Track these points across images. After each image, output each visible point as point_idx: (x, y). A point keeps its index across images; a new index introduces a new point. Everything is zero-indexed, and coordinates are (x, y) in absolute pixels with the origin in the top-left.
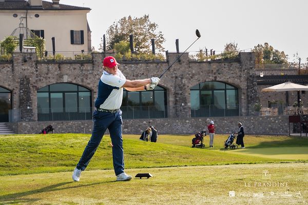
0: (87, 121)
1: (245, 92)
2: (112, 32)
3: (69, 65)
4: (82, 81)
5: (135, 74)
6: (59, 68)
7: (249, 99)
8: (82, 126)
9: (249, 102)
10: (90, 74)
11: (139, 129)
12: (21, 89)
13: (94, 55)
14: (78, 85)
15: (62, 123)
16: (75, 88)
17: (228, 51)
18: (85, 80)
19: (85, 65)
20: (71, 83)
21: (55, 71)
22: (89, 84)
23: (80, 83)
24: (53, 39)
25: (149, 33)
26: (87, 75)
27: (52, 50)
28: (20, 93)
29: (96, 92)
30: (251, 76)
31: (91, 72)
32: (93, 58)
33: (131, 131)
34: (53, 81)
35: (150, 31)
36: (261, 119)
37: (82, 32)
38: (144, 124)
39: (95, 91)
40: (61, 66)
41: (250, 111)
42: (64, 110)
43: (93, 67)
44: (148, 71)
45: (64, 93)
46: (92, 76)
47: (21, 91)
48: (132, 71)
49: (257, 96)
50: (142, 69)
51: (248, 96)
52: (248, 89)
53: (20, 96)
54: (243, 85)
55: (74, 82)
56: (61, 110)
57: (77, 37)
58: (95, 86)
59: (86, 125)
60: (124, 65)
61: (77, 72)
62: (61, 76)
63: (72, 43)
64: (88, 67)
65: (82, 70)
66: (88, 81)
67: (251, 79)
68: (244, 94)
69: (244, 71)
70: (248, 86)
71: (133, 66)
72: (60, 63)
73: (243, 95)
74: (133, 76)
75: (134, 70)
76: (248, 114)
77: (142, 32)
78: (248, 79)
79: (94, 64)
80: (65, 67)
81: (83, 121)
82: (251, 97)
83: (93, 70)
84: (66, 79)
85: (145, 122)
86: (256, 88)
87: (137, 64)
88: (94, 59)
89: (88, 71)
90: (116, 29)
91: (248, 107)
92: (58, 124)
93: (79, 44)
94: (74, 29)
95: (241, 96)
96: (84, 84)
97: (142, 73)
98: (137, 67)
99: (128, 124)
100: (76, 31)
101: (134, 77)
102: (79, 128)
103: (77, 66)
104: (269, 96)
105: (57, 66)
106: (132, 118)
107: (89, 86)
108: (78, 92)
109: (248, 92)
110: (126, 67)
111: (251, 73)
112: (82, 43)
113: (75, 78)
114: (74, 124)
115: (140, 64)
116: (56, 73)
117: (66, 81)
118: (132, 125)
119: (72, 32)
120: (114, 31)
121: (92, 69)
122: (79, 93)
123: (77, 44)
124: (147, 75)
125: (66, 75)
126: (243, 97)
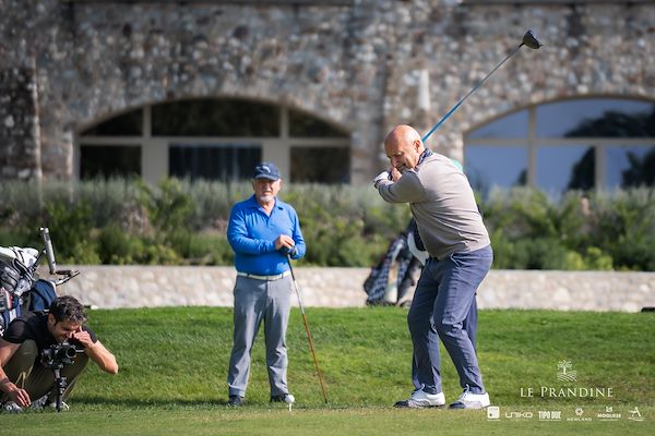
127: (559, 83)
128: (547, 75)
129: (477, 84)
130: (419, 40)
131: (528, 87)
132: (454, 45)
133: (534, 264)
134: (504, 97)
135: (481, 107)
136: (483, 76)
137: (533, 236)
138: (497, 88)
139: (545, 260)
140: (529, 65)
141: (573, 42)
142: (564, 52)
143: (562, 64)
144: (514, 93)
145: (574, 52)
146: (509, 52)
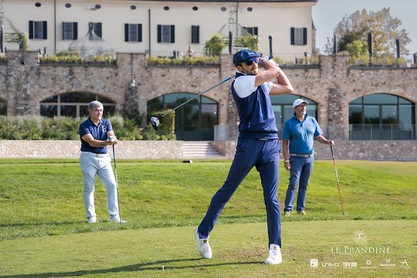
2: (341, 30)
3: (290, 70)
4: (306, 91)
5: (374, 83)
10: (316, 82)
11: (379, 154)
12: (229, 100)
13: (322, 58)
14: (300, 96)
18: (309, 90)
19: (311, 70)
22: (314, 95)
23: (303, 94)
24: (270, 38)
25: (390, 31)
26: (312, 84)
27: (269, 52)
28: (229, 105)
29: (322, 106)
31: (317, 79)
32: (320, 62)
33: (368, 155)
35: (390, 28)
37: (305, 30)
38: (386, 147)
39: (322, 104)
43: (320, 73)
44: (391, 79)
45: (282, 105)
46: (318, 85)
47: (230, 103)
48: (370, 79)
50: (383, 76)
53: (228, 109)
57: (299, 37)
58: (323, 97)
60: (360, 71)
61: (300, 79)
63: (293, 43)
64: (314, 73)
65: (306, 77)
66: (314, 91)
71: (371, 72)
74: (372, 85)
75: (373, 78)
77: (380, 30)
79: (321, 70)
83: (320, 77)
85: (386, 145)
87: (378, 70)
88: (322, 64)
89: (314, 78)
90: (346, 26)
93: (301, 45)
94: (296, 26)
96: (308, 95)
97: (383, 81)
98: (377, 75)
99: (365, 148)
100: (298, 29)
101: (373, 87)
103: (300, 72)
106: (369, 139)
107: (314, 98)
110: (363, 74)
112: (305, 43)
113: (297, 87)
115: (381, 71)
118: (369, 149)
119: (292, 30)
120: (344, 28)
121: (318, 75)
123: (298, 44)
124: (390, 84)
127: (67, 88)
128: (63, 85)
129: (44, 87)
130: (27, 75)
131: (58, 89)
132: (37, 77)
133: (68, 139)
134: (51, 91)
135: (45, 94)
136: (45, 86)
137: (68, 131)
138: (49, 89)
139: (72, 137)
140: (59, 82)
141: (70, 77)
142: (68, 80)
143: (68, 82)
144: (54, 90)
145: (71, 79)
146: (53, 79)
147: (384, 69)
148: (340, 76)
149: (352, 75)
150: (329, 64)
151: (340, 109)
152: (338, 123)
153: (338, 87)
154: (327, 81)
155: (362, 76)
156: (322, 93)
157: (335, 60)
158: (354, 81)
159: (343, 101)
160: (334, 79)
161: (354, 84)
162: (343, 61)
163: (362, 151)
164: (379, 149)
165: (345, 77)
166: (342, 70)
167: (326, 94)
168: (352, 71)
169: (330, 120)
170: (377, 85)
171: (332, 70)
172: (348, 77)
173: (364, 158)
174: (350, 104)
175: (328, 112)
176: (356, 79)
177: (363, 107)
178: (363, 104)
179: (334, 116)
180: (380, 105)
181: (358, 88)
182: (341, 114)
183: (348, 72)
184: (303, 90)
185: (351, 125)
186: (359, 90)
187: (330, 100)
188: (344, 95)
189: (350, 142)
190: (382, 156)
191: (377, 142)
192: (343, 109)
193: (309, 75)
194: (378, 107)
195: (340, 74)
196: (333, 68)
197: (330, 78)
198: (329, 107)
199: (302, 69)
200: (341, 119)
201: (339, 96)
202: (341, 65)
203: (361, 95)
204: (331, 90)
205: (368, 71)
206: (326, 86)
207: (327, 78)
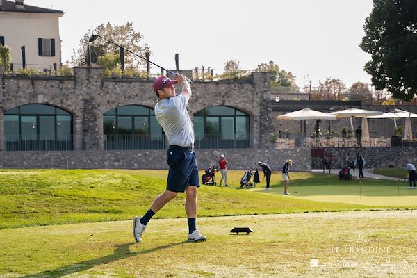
0: (68, 151)
1: (258, 119)
3: (45, 82)
4: (62, 102)
5: (127, 95)
6: (33, 85)
7: (263, 128)
8: (63, 158)
9: (262, 132)
10: (71, 93)
11: (133, 163)
13: (77, 70)
14: (56, 107)
15: (38, 154)
16: (52, 111)
17: (228, 69)
18: (65, 101)
19: (66, 82)
20: (47, 104)
21: (28, 89)
22: (69, 105)
23: (59, 105)
24: (23, 48)
26: (68, 95)
30: (265, 101)
31: (72, 91)
32: (75, 74)
33: (123, 164)
34: (25, 101)
35: (134, 42)
36: (277, 152)
37: (53, 41)
38: (139, 156)
39: (77, 114)
40: (35, 82)
41: (263, 142)
42: (38, 137)
43: (75, 85)
44: (143, 91)
45: (38, 116)
46: (73, 97)
48: (124, 91)
49: (272, 124)
50: (135, 89)
51: (261, 124)
52: (261, 116)
54: (256, 111)
55: (51, 103)
56: (33, 137)
57: (46, 47)
58: (78, 108)
59: (67, 156)
60: (114, 83)
61: (55, 90)
62: (35, 95)
63: (41, 54)
64: (70, 85)
65: (62, 88)
66: (69, 103)
67: (265, 104)
68: (256, 121)
69: (257, 94)
70: (261, 112)
71: (124, 85)
72: (34, 79)
73: (255, 123)
74: (125, 97)
75: (126, 91)
76: (260, 146)
78: (261, 104)
79: (76, 82)
80: (40, 85)
81: (63, 151)
82: (265, 126)
83: (75, 88)
84: (41, 99)
85: (140, 154)
86: (270, 115)
87: (130, 82)
88: (77, 76)
89: (69, 89)
91: (261, 137)
92: (32, 154)
93: (49, 56)
95: (253, 125)
96: (64, 106)
97: (135, 94)
98: (129, 87)
99: (120, 157)
100: (45, 40)
101: (126, 99)
102: (59, 160)
103: (55, 83)
104: (281, 125)
105: (29, 82)
106: (123, 149)
107: (70, 109)
108: (55, 115)
109: (261, 119)
110: (116, 86)
111: (266, 96)
113: (53, 98)
114: (53, 155)
115: (134, 83)
116: (29, 91)
117: (40, 101)
118: (124, 158)
121: (73, 87)
122: (58, 117)
123: (46, 56)
124: (142, 96)
125: (42, 93)
126: (255, 126)
147: (136, 82)
148: (95, 88)
149: (106, 87)
150: (84, 76)
151: (95, 120)
152: (93, 133)
153: (93, 98)
154: (82, 92)
155: (116, 88)
156: (77, 105)
157: (89, 72)
158: (108, 93)
159: (98, 112)
160: (89, 91)
161: (108, 96)
162: (97, 73)
163: (117, 160)
164: (133, 158)
165: (99, 89)
166: (96, 82)
167: (81, 105)
168: (105, 83)
169: (85, 130)
170: (130, 97)
171: (87, 81)
172: (102, 89)
173: (120, 167)
174: (104, 115)
175: (84, 123)
176: (110, 91)
177: (117, 118)
178: (117, 116)
179: (90, 126)
180: (133, 116)
181: (112, 100)
182: (96, 125)
183: (103, 84)
184: (59, 102)
185: (106, 136)
186: (113, 102)
187: (85, 111)
188: (99, 106)
189: (106, 152)
190: (136, 165)
191: (131, 152)
192: (98, 120)
193: (64, 86)
194: (131, 118)
195: (95, 86)
196: (88, 79)
197: (85, 89)
198: (84, 117)
199: (57, 80)
200: (96, 130)
201: (94, 107)
202: (95, 77)
203: (114, 107)
204: (86, 102)
205: (121, 84)
206: (80, 97)
207: (82, 90)
